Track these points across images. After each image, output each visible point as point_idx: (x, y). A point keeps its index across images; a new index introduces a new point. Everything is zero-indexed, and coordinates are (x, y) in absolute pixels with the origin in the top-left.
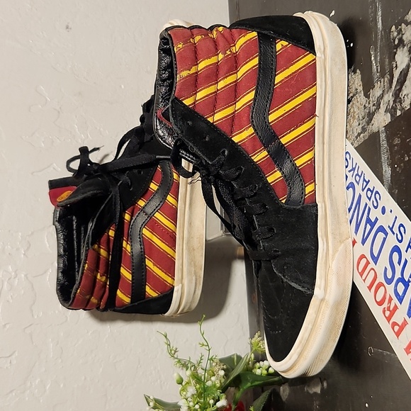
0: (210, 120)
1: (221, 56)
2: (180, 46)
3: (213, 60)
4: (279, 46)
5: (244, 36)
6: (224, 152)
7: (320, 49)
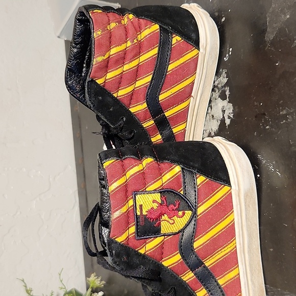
0: (115, 95)
1: (129, 44)
2: (99, 33)
3: (123, 47)
4: (174, 41)
5: (149, 28)
6: (123, 118)
7: (203, 46)
